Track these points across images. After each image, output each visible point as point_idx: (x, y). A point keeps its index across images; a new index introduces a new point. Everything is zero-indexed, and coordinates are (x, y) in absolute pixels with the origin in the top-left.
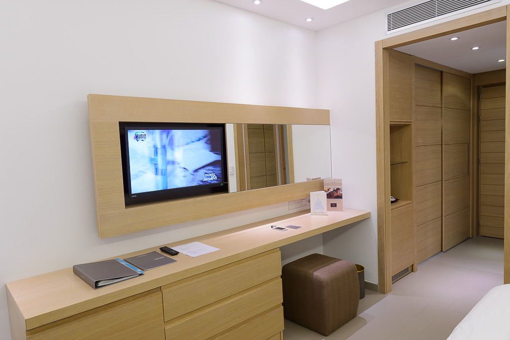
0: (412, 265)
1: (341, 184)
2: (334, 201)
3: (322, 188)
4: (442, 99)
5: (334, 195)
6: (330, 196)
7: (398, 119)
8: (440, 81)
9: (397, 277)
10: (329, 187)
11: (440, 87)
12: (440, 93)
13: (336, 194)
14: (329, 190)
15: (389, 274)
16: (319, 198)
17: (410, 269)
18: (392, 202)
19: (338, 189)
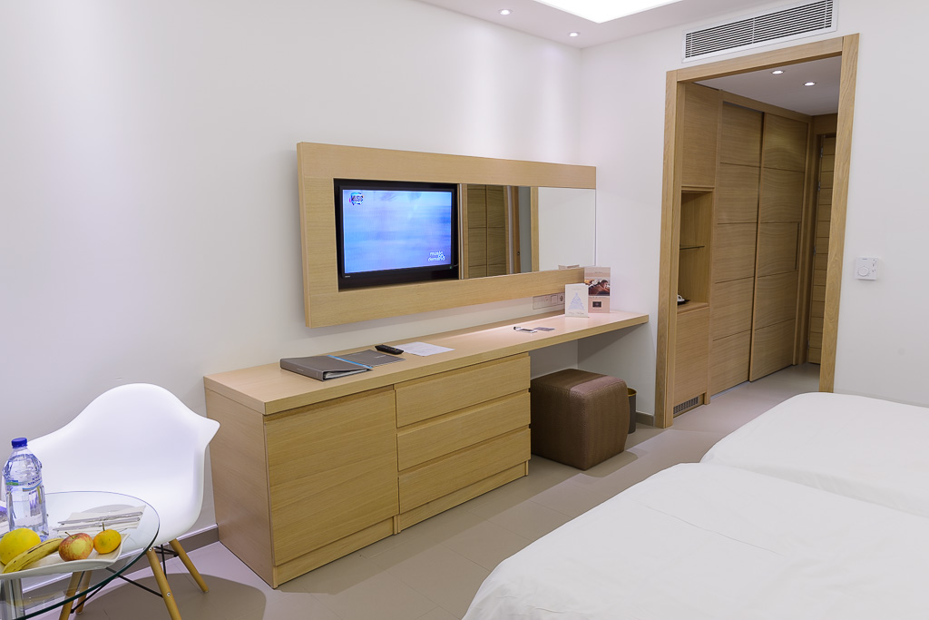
0: (704, 394)
1: (609, 275)
2: (597, 298)
3: (581, 280)
4: (761, 154)
5: (599, 290)
6: (592, 291)
7: (694, 184)
8: (759, 126)
9: (681, 409)
10: (592, 278)
11: (759, 135)
12: (759, 145)
13: (600, 289)
14: (591, 282)
15: (670, 403)
16: (577, 294)
17: (700, 400)
18: (679, 303)
19: (604, 281)
